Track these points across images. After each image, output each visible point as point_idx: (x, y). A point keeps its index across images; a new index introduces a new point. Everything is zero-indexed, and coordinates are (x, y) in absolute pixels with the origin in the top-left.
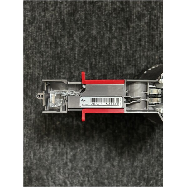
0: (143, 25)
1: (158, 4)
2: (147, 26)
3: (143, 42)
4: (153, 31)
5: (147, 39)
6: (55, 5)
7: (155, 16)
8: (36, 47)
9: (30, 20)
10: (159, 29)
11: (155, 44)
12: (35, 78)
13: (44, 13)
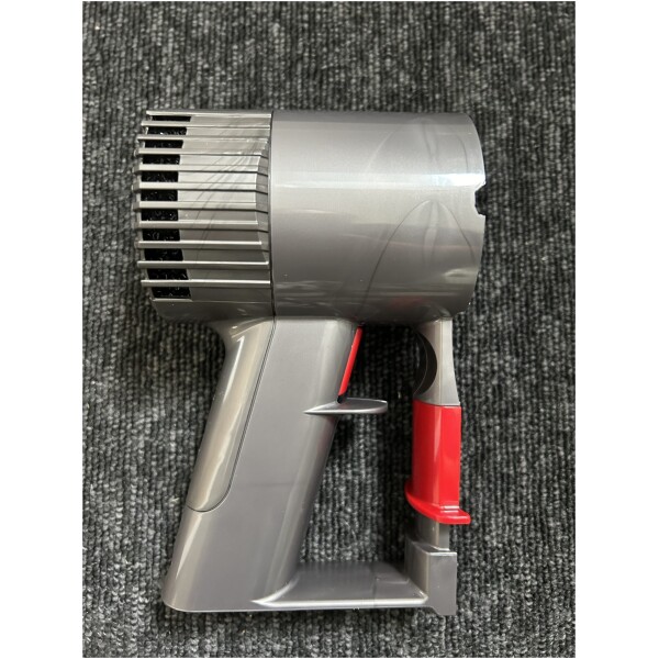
0: (490, 149)
1: (543, 79)
2: (507, 151)
3: (495, 204)
4: (526, 170)
5: (507, 196)
6: (187, 76)
7: (533, 120)
8: (111, 214)
9: (93, 124)
10: (547, 163)
11: (537, 213)
12: (97, 324)
13: (145, 102)
